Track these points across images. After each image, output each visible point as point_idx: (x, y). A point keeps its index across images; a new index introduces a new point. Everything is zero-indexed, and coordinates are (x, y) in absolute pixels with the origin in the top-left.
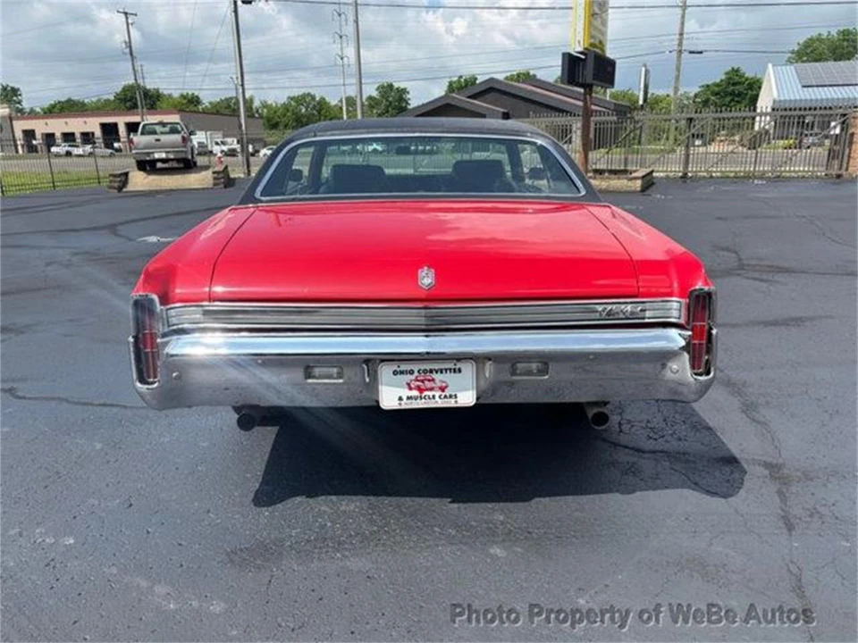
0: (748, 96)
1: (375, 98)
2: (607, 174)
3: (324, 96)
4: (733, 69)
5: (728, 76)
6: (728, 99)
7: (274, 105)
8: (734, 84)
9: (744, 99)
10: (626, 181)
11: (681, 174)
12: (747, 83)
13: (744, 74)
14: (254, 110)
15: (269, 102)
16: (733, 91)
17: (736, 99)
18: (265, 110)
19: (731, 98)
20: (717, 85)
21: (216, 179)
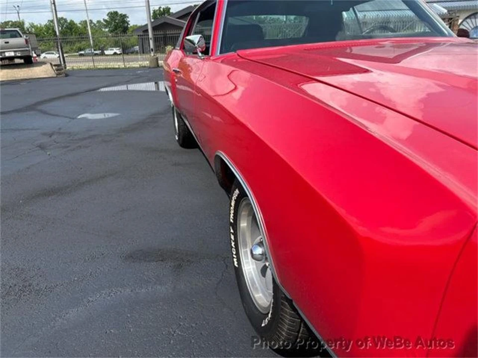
7: (39, 26)
14: (26, 29)
15: (35, 24)
18: (33, 29)
21: (57, 70)
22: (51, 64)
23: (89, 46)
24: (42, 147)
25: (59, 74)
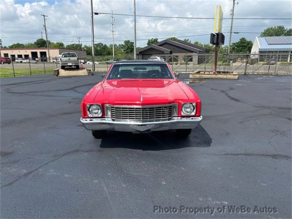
0: (247, 47)
1: (123, 45)
2: (221, 73)
3: (106, 44)
4: (242, 38)
5: (241, 40)
6: (241, 48)
7: (89, 47)
8: (243, 43)
9: (246, 48)
10: (232, 76)
11: (244, 73)
12: (247, 42)
13: (246, 40)
14: (82, 48)
15: (87, 46)
16: (243, 45)
17: (244, 48)
18: (86, 48)
19: (242, 47)
20: (237, 43)
21: (89, 72)
22: (87, 69)
23: (112, 58)
24: (70, 102)
25: (90, 74)
